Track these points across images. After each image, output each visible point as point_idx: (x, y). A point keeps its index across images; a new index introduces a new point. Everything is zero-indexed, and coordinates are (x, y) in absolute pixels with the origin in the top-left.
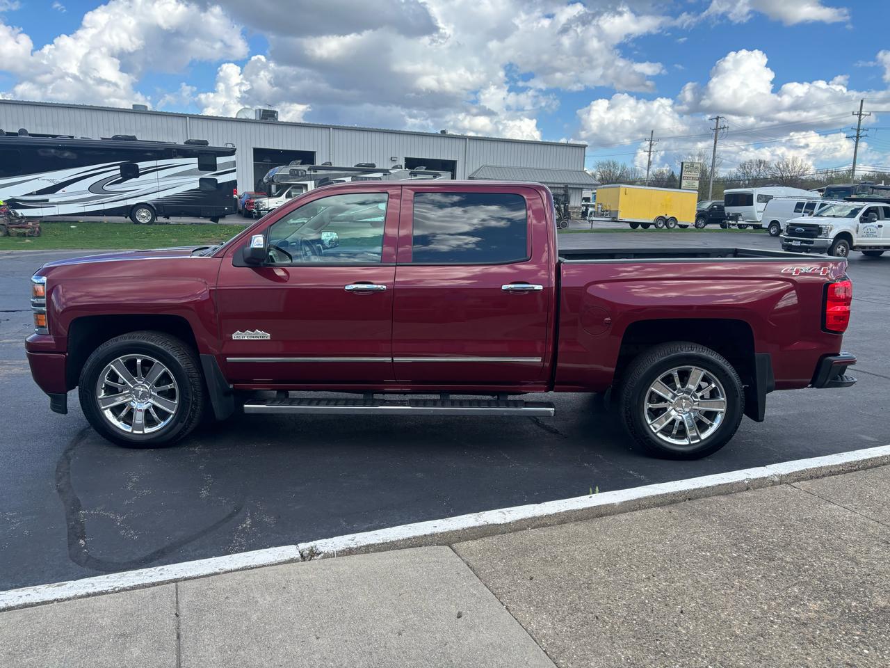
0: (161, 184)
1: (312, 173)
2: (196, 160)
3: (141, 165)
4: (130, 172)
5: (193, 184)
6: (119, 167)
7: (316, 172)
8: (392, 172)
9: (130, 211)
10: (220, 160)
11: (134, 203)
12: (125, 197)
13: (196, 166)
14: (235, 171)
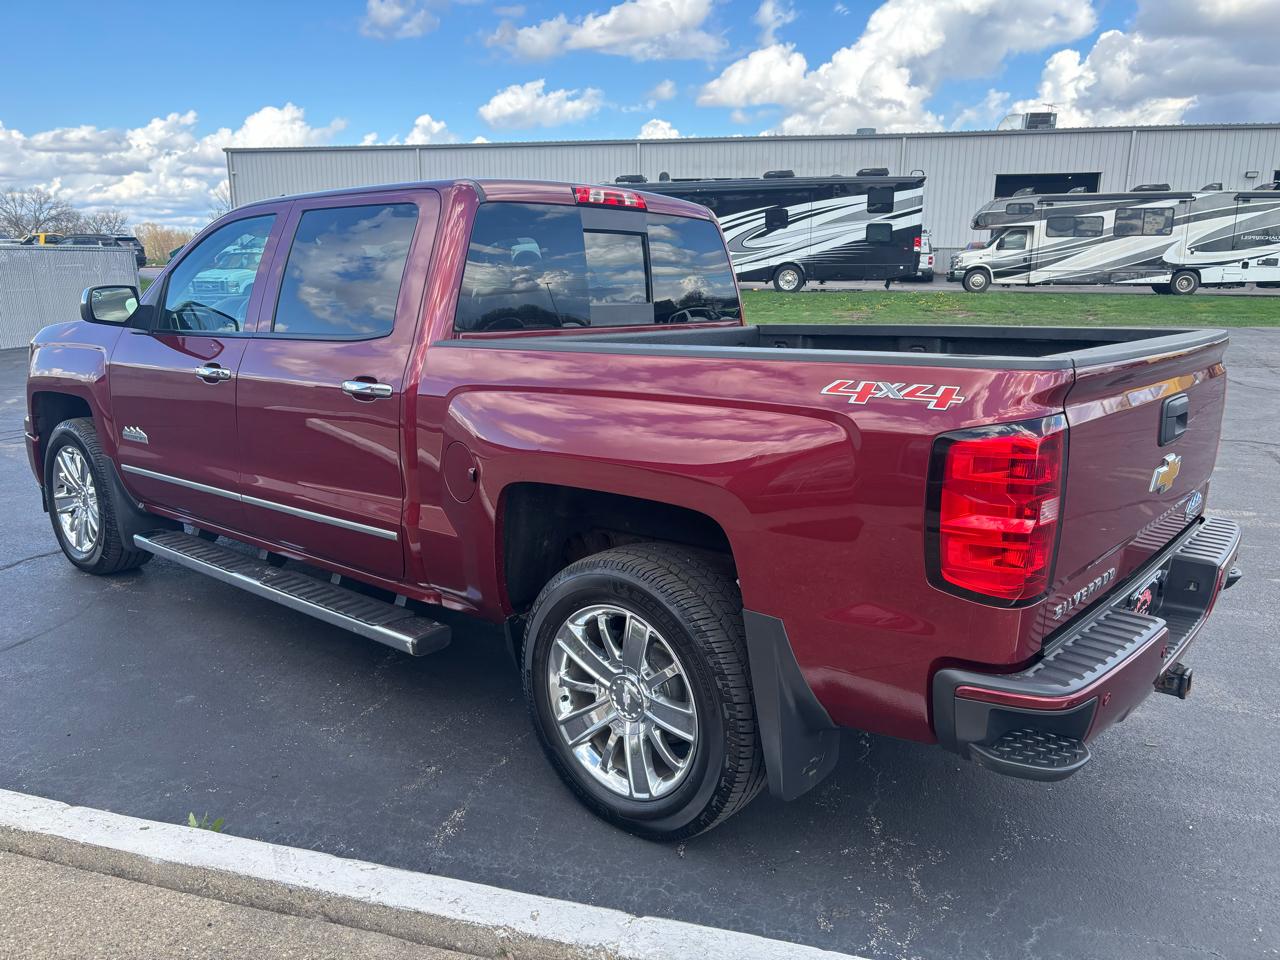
0: (814, 235)
1: (1045, 207)
2: (864, 198)
3: (792, 210)
4: (777, 221)
5: (857, 233)
6: (764, 214)
7: (1052, 205)
8: (1198, 196)
9: (771, 274)
10: (899, 196)
11: (778, 263)
12: (767, 255)
13: (865, 207)
14: (920, 210)
